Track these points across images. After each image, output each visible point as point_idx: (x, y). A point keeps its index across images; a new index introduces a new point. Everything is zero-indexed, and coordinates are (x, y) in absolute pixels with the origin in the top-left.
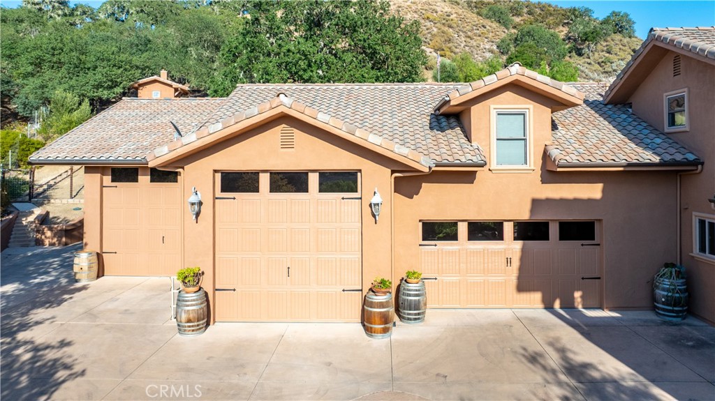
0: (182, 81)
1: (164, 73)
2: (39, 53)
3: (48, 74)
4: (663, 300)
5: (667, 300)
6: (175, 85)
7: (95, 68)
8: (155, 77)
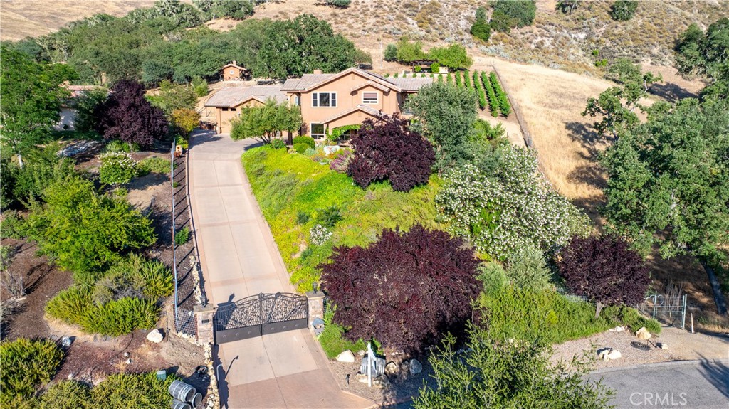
0: (242, 66)
1: (234, 62)
2: (181, 55)
3: (186, 64)
6: (240, 68)
7: (205, 62)
8: (231, 64)
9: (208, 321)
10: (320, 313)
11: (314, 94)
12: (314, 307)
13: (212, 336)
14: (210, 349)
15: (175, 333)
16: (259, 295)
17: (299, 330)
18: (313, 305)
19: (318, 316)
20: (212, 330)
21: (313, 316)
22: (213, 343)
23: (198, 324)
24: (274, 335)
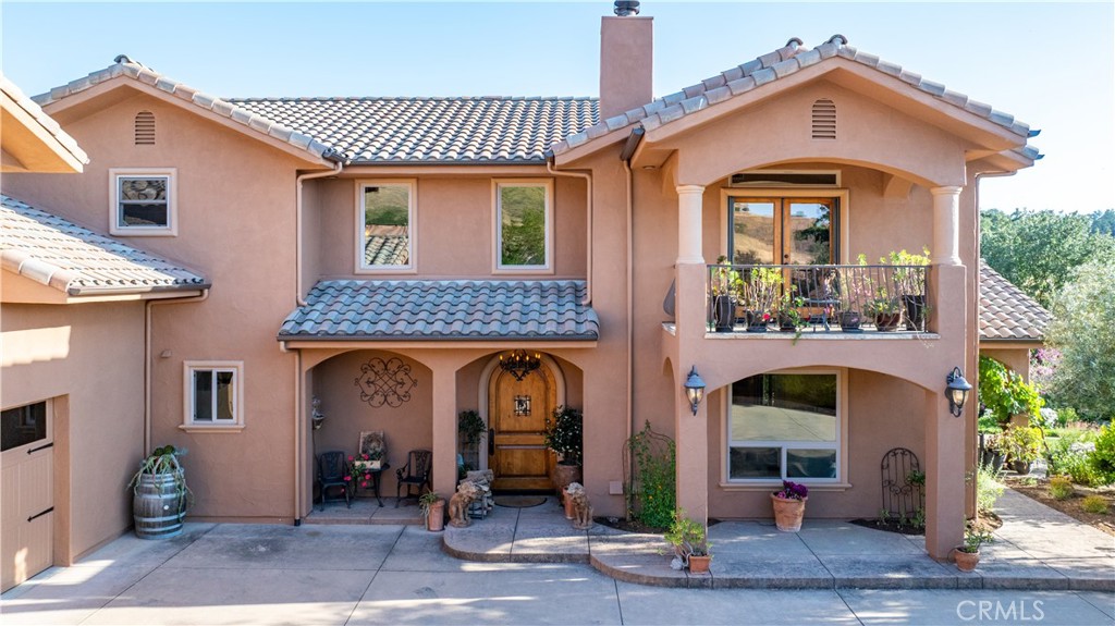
4: (166, 508)
5: (171, 507)
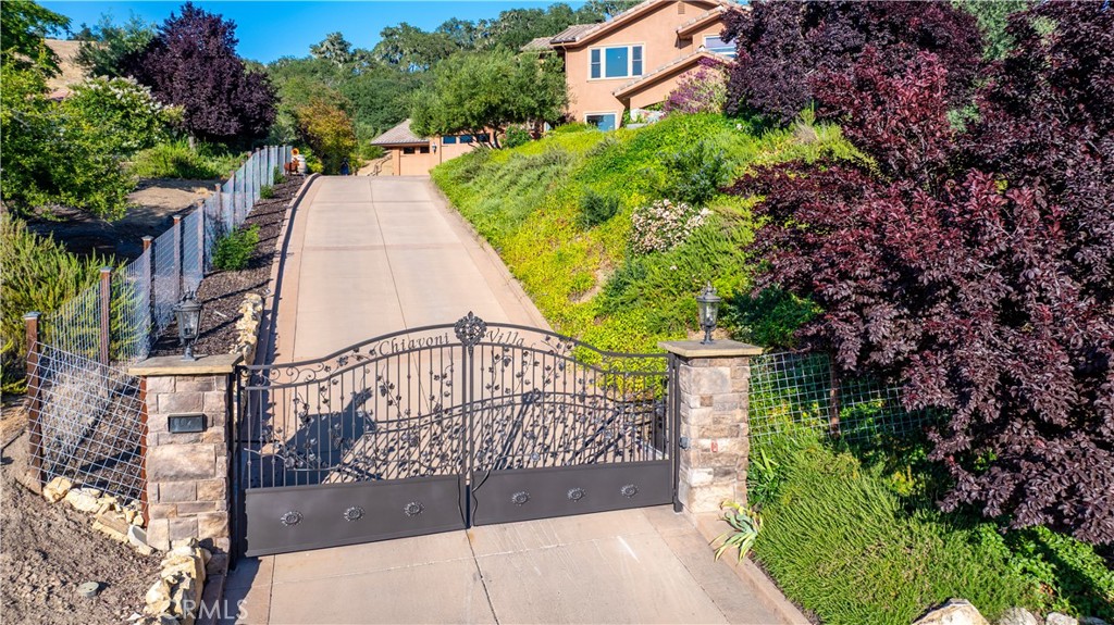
9: (203, 422)
10: (734, 432)
11: (593, 51)
12: (706, 401)
13: (220, 506)
14: (189, 567)
15: (31, 481)
16: (459, 326)
17: (638, 514)
18: (705, 390)
19: (724, 445)
20: (222, 474)
21: (707, 443)
22: (224, 544)
23: (150, 438)
24: (523, 531)
